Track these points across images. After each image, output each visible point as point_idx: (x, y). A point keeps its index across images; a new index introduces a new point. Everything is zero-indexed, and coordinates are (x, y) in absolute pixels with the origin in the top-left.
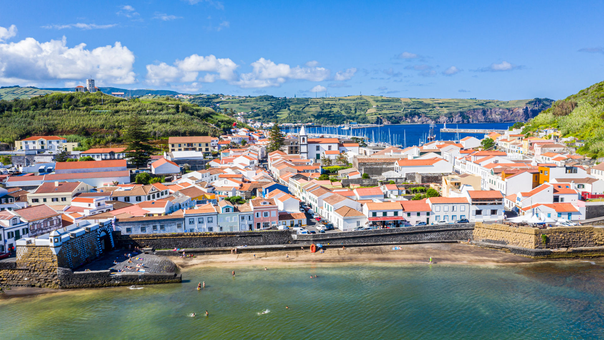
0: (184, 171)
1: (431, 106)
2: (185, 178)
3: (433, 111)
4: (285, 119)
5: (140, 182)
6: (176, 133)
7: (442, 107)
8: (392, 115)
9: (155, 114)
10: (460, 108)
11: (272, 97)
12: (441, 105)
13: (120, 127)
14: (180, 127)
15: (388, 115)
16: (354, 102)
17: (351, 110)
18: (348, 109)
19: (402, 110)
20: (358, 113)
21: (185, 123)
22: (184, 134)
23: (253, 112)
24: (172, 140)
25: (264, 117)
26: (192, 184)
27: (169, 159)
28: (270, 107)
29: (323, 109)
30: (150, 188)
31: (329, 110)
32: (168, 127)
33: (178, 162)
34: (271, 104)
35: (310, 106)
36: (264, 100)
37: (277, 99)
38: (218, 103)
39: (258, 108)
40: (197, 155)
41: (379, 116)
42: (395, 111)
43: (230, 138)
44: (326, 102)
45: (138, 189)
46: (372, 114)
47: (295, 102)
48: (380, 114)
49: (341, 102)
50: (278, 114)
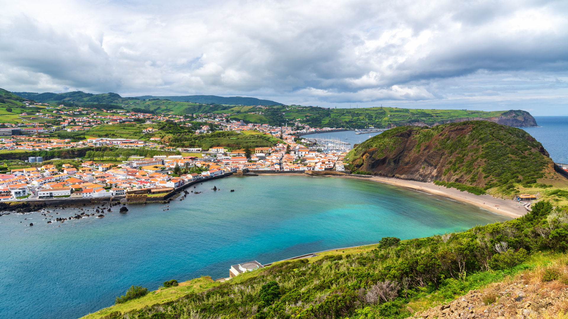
0: (259, 160)
1: (430, 115)
2: (260, 161)
3: (430, 119)
4: (326, 124)
5: (249, 162)
6: (257, 146)
7: (437, 116)
8: (399, 122)
9: (251, 139)
10: (451, 117)
11: (320, 108)
12: (437, 115)
13: (239, 144)
14: (258, 144)
15: (396, 122)
16: (376, 112)
17: (372, 118)
18: (370, 117)
19: (408, 118)
20: (377, 120)
21: (261, 142)
22: (260, 147)
23: (306, 118)
24: (256, 149)
25: (312, 122)
26: (261, 163)
27: (256, 156)
28: (317, 115)
29: (353, 117)
30: (252, 163)
31: (357, 118)
32: (255, 144)
33: (257, 157)
34: (319, 113)
35: (345, 114)
36: (315, 110)
37: (323, 109)
38: (284, 112)
39: (310, 116)
40: (263, 155)
41: (390, 123)
42: (402, 119)
43: (275, 148)
44: (356, 112)
45: (250, 163)
46: (385, 121)
47: (335, 112)
48: (391, 121)
49: (367, 112)
50: (323, 120)
